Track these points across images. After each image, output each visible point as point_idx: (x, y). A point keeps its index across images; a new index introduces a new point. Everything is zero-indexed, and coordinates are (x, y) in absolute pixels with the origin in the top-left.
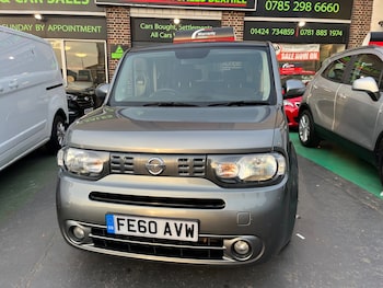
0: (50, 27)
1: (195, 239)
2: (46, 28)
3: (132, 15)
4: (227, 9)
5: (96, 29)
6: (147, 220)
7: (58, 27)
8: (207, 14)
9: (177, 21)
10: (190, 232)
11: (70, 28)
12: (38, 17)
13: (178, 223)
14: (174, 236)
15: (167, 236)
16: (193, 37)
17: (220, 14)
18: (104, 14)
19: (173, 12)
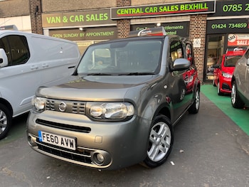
0: (87, 34)
1: (74, 149)
2: (85, 35)
3: (132, 24)
4: (193, 14)
5: (111, 33)
6: (54, 136)
7: (92, 34)
8: (180, 18)
9: (159, 25)
10: (72, 144)
11: (97, 34)
12: (81, 29)
13: (67, 138)
14: (65, 146)
15: (62, 146)
16: (139, 35)
17: (189, 17)
18: (116, 24)
19: (157, 19)
